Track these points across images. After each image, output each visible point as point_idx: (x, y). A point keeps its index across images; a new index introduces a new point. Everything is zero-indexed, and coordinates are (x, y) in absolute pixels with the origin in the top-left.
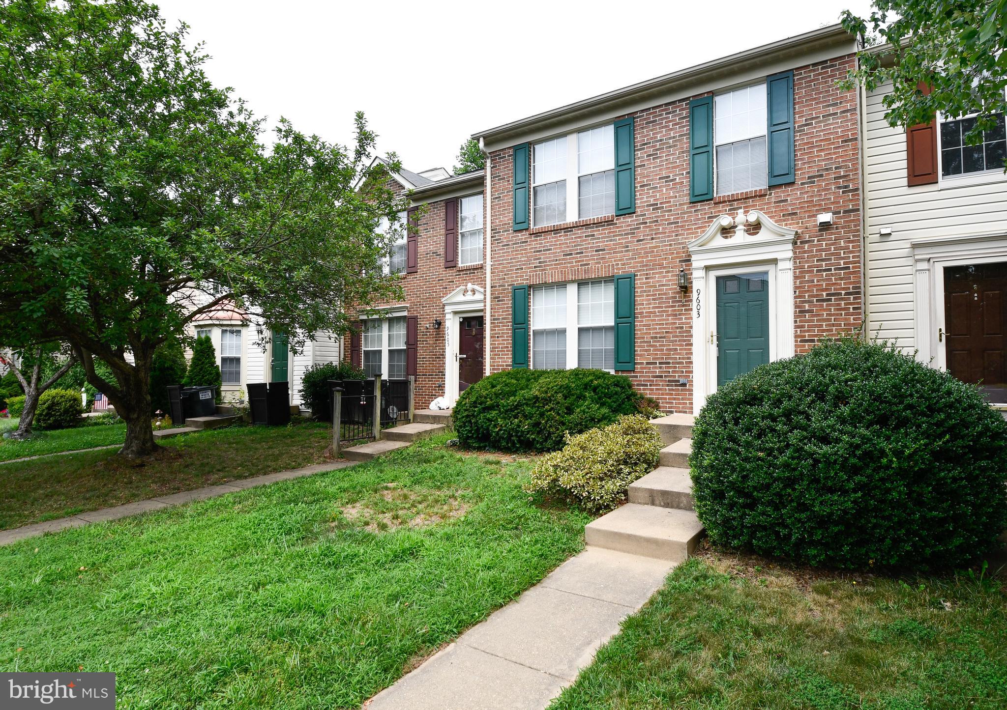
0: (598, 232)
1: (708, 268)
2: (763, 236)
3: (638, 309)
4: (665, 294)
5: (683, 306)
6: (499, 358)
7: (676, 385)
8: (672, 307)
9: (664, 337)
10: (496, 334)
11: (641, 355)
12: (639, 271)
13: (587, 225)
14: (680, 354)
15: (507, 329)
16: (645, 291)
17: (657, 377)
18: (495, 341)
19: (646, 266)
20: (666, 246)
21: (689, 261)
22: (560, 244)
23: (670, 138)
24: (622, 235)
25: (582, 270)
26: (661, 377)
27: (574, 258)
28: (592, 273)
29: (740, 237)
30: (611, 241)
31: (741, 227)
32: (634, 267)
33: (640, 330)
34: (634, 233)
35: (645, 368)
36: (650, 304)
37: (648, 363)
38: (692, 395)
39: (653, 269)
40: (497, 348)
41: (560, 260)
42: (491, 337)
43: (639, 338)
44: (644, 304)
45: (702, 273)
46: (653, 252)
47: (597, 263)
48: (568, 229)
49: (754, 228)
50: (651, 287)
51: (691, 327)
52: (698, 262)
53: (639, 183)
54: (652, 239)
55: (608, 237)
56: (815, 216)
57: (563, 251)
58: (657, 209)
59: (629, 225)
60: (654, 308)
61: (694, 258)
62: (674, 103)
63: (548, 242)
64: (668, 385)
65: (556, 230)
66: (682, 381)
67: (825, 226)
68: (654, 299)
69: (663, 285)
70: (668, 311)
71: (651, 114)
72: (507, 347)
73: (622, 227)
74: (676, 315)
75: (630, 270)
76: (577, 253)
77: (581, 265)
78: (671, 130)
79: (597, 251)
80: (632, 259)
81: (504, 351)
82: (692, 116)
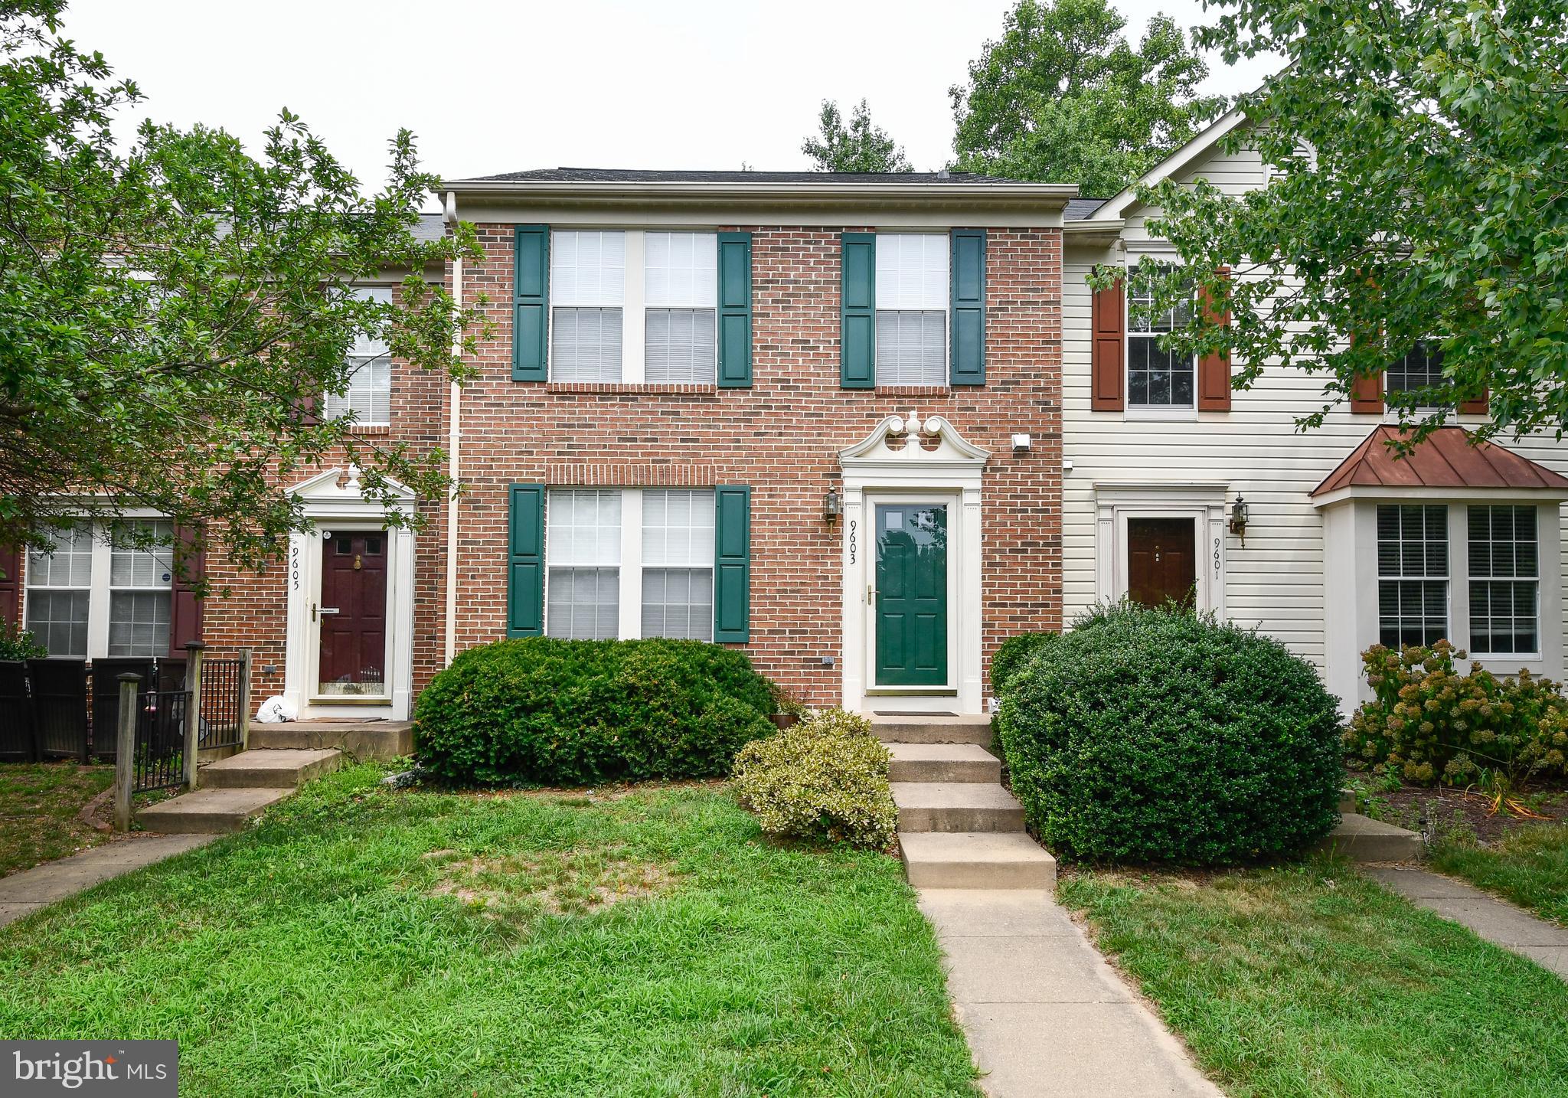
0: (685, 409)
1: (867, 491)
2: (942, 454)
3: (756, 544)
4: (800, 523)
5: (828, 544)
6: (476, 617)
7: (816, 667)
8: (811, 544)
9: (798, 591)
10: (469, 570)
11: (759, 619)
12: (759, 482)
13: (665, 394)
14: (822, 618)
15: (494, 563)
16: (767, 517)
17: (786, 653)
18: (469, 583)
19: (770, 475)
20: (802, 448)
21: (839, 476)
22: (612, 419)
23: (811, 282)
24: (729, 420)
25: (655, 470)
26: (793, 653)
27: (639, 447)
28: (674, 476)
29: (913, 451)
30: (709, 427)
31: (913, 436)
32: (749, 475)
33: (758, 578)
34: (749, 421)
35: (766, 639)
36: (776, 537)
37: (771, 632)
38: (840, 681)
39: (781, 483)
40: (471, 597)
41: (611, 447)
42: (458, 577)
43: (757, 591)
44: (764, 536)
45: (857, 497)
46: (781, 455)
47: (683, 461)
48: (628, 395)
49: (932, 441)
50: (778, 510)
51: (841, 578)
52: (853, 479)
53: (758, 341)
54: (780, 434)
55: (704, 420)
56: (1008, 436)
57: (618, 433)
58: (789, 388)
59: (741, 407)
60: (781, 544)
61: (845, 472)
62: (816, 228)
63: (587, 412)
64: (803, 667)
65: (605, 393)
66: (826, 659)
67: (1021, 452)
68: (782, 531)
69: (797, 510)
70: (804, 551)
71: (780, 235)
72: (495, 597)
73: (729, 407)
74: (817, 557)
75: (741, 478)
76: (646, 440)
77: (654, 461)
78: (812, 269)
79: (683, 440)
80: (747, 462)
81: (488, 604)
82: (845, 256)
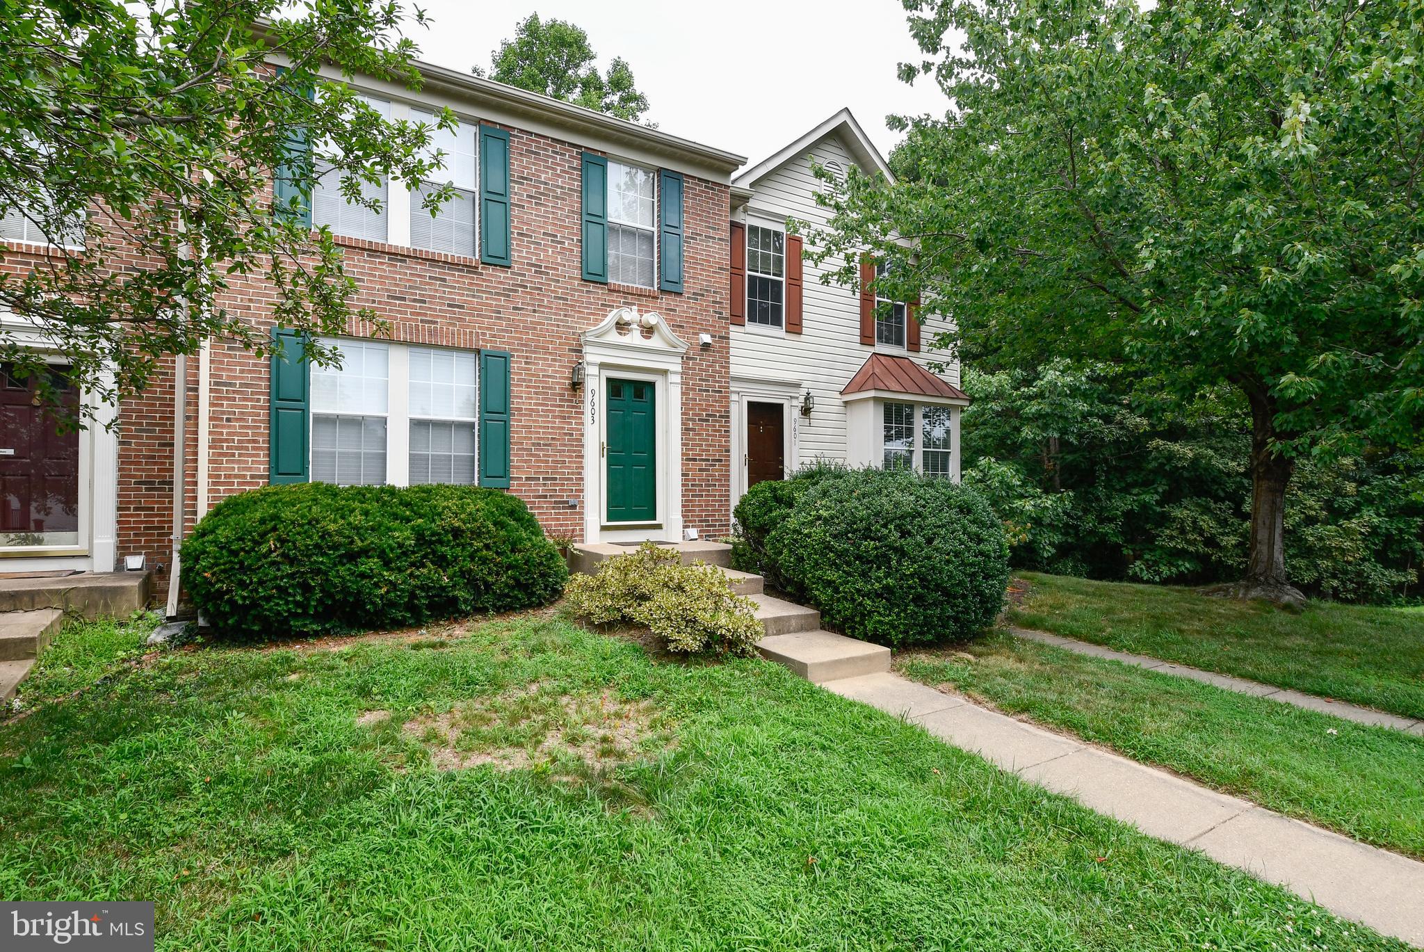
0: (453, 277)
1: (603, 366)
2: (655, 342)
3: (515, 403)
4: (550, 388)
5: (573, 407)
6: (233, 462)
7: (564, 508)
8: (560, 406)
9: (549, 445)
10: (223, 413)
11: (518, 467)
12: (517, 350)
13: (433, 261)
14: (569, 467)
15: (253, 407)
16: (524, 380)
17: (540, 497)
18: (223, 427)
19: (526, 345)
20: (552, 325)
21: (580, 351)
22: (381, 277)
23: (558, 186)
24: (490, 293)
25: (423, 329)
26: (545, 497)
27: (408, 306)
28: (442, 337)
29: (635, 338)
30: (474, 296)
31: (634, 326)
32: (509, 343)
33: (517, 432)
34: (508, 296)
35: (523, 485)
36: (531, 398)
37: (527, 479)
38: (582, 519)
39: (535, 352)
40: (226, 441)
41: (380, 303)
42: (211, 419)
43: (516, 443)
44: (522, 396)
45: (594, 370)
46: (535, 329)
47: (450, 324)
48: (396, 256)
49: (648, 331)
50: (533, 375)
51: (582, 435)
52: (593, 356)
53: (516, 228)
54: (535, 311)
55: (469, 290)
56: (697, 334)
57: (387, 290)
58: (541, 273)
59: (501, 283)
60: (536, 404)
61: (586, 349)
62: (563, 142)
63: (355, 266)
64: (553, 508)
65: (373, 251)
66: (572, 501)
67: (706, 346)
68: (536, 393)
69: (548, 376)
70: (554, 411)
71: (533, 141)
72: (255, 441)
73: (491, 281)
74: (564, 418)
75: (502, 345)
76: (415, 300)
77: (422, 321)
78: (559, 176)
79: (449, 305)
80: (507, 331)
81: (247, 449)
82: (583, 170)
